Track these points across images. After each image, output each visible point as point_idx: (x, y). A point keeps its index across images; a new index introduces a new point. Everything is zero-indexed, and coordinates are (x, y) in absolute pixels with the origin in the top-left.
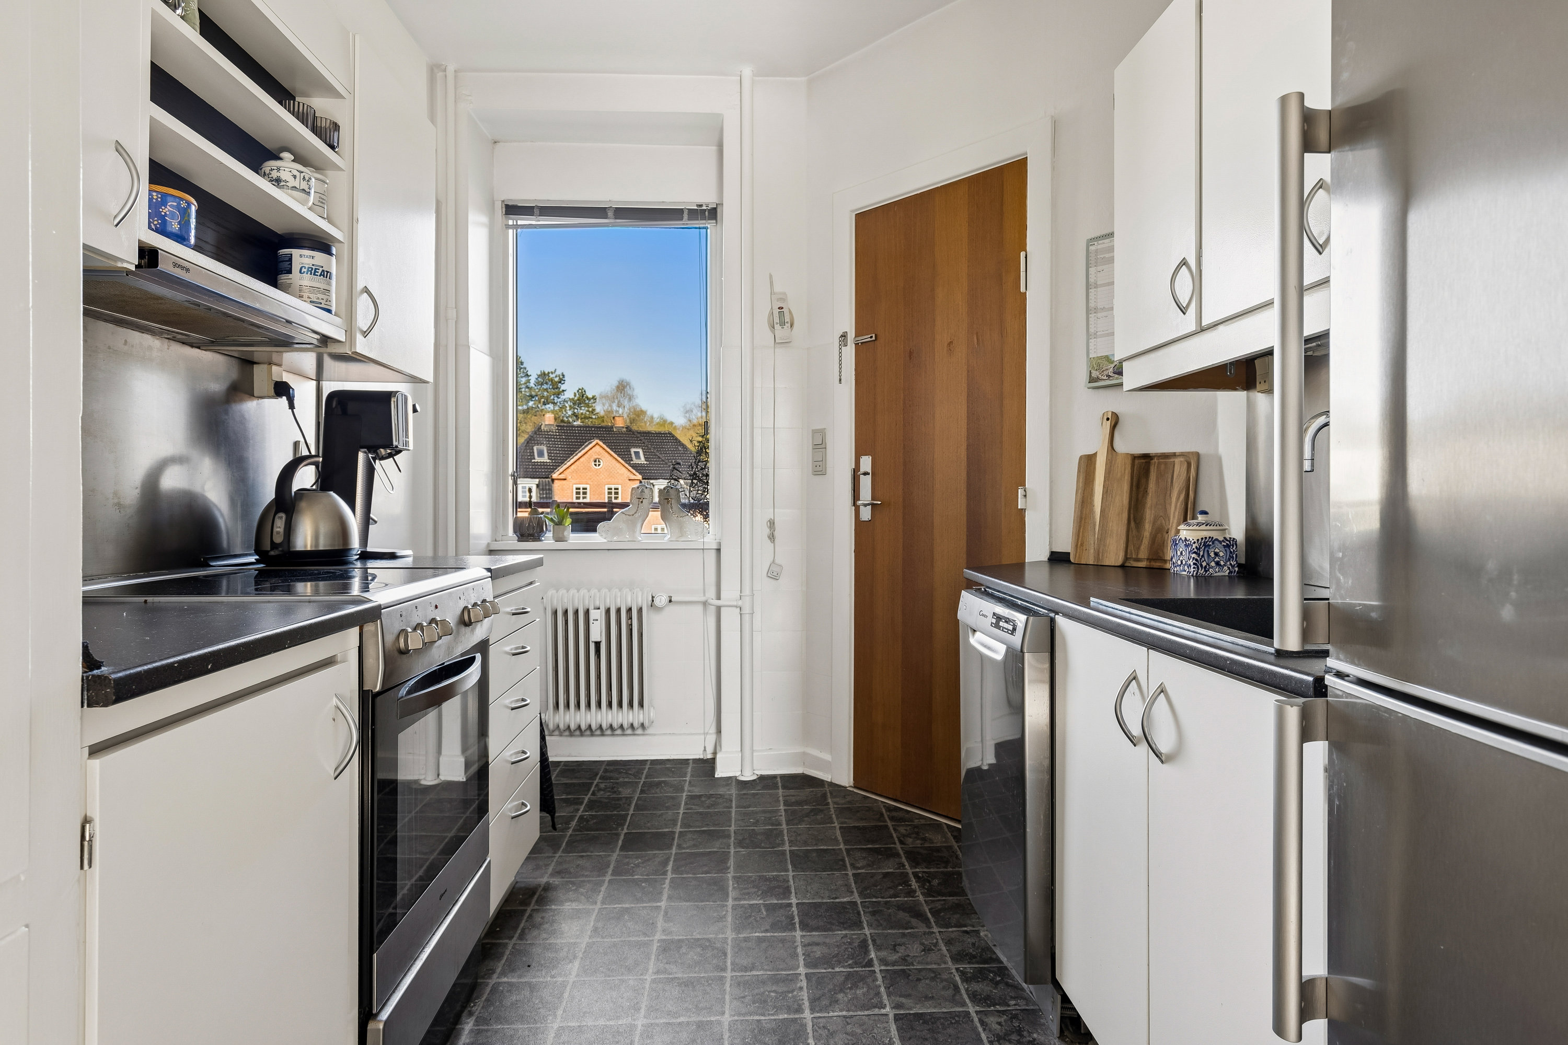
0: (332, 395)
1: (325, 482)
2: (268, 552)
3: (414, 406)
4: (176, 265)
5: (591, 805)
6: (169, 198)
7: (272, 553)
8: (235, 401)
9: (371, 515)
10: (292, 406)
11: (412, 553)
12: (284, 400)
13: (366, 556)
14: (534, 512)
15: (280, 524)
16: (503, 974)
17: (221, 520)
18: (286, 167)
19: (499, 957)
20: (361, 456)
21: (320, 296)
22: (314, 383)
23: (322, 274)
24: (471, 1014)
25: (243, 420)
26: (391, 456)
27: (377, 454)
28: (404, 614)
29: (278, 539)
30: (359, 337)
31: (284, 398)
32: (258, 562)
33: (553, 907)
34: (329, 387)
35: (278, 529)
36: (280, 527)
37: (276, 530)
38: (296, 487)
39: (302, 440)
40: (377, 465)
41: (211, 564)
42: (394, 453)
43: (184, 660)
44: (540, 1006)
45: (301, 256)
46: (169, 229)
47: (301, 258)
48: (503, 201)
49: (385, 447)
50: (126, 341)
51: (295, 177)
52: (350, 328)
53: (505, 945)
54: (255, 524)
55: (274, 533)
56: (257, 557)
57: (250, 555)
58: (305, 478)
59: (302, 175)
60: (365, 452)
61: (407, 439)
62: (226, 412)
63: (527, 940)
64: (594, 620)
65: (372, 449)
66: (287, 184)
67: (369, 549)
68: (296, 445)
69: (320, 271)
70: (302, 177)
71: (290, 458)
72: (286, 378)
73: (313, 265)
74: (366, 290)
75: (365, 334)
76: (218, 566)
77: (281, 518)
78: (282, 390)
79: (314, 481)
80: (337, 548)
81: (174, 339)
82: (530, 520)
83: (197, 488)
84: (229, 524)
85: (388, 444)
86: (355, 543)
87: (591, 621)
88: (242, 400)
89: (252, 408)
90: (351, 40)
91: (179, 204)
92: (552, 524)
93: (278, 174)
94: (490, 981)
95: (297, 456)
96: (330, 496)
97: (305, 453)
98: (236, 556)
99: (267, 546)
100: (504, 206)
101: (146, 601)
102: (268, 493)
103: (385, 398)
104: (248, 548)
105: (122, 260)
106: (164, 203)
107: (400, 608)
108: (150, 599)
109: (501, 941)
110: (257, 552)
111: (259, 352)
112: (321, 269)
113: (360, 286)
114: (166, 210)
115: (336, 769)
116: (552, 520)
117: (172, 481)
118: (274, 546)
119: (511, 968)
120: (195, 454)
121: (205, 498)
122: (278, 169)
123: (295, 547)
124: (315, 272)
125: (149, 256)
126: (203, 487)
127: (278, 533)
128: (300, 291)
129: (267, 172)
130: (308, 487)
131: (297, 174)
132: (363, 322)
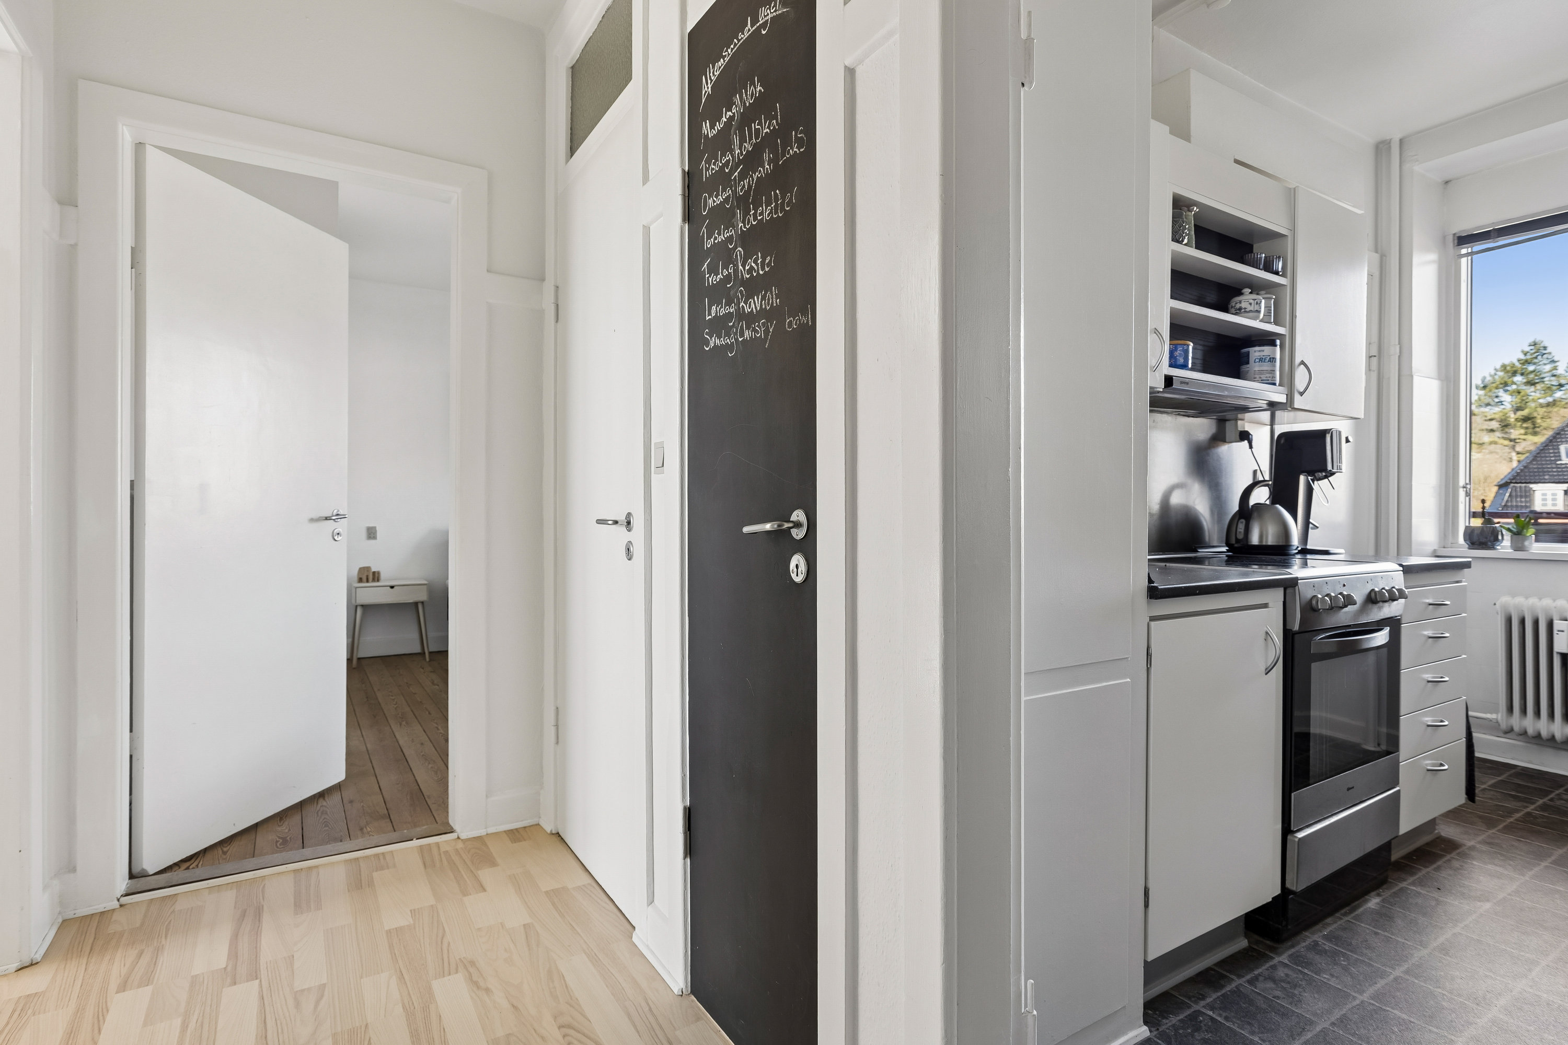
0: (1282, 435)
1: (1276, 497)
2: (1233, 544)
3: (1347, 438)
4: (1182, 383)
5: (1544, 807)
6: (1178, 346)
7: (1236, 545)
8: (1214, 447)
9: (1311, 520)
10: (1251, 447)
11: (1344, 552)
12: (1245, 443)
13: (1304, 552)
14: (1488, 522)
15: (1241, 527)
16: (1413, 884)
17: (1205, 523)
18: (1246, 299)
19: (1412, 874)
20: (1302, 478)
21: (1268, 375)
22: (1269, 427)
23: (1270, 361)
24: (1379, 895)
25: (1219, 459)
26: (1326, 477)
27: (1315, 477)
28: (1316, 585)
29: (1240, 536)
30: (1297, 396)
31: (1246, 442)
32: (1228, 551)
33: (1475, 863)
34: (1279, 429)
35: (1240, 530)
36: (1241, 529)
37: (1239, 530)
38: (1253, 501)
39: (1258, 468)
40: (1316, 486)
41: (1199, 550)
42: (1328, 475)
43: (1186, 586)
44: (1443, 914)
45: (1255, 351)
46: (1178, 363)
47: (1256, 352)
48: (1454, 234)
49: (1321, 471)
50: (1154, 421)
51: (1251, 304)
52: (1290, 392)
53: (1420, 870)
54: (1226, 526)
55: (1238, 533)
56: (1227, 548)
57: (1223, 546)
58: (1261, 496)
59: (1256, 301)
60: (1305, 475)
61: (1340, 464)
62: (1208, 454)
63: (1441, 873)
64: (1559, 631)
65: (1310, 472)
66: (1246, 310)
67: (1308, 547)
68: (1255, 472)
69: (1268, 359)
70: (1255, 303)
71: (1250, 481)
72: (1248, 427)
73: (1263, 356)
74: (1302, 363)
75: (1301, 394)
76: (1203, 552)
77: (1242, 522)
78: (1245, 436)
79: (1268, 496)
80: (1281, 544)
81: (1179, 414)
82: (1482, 529)
83: (1190, 503)
84: (1210, 526)
85: (1324, 469)
86: (1295, 541)
87: (1555, 632)
88: (1218, 446)
89: (1224, 450)
90: (1292, 193)
91: (1183, 348)
92: (1510, 534)
93: (1240, 305)
94: (1400, 884)
95: (1256, 481)
96: (1277, 508)
97: (1261, 478)
98: (1214, 547)
99: (1233, 541)
100: (1456, 238)
101: (1166, 565)
102: (1234, 507)
103: (1321, 435)
104: (1222, 542)
105: (1157, 388)
106: (1176, 350)
107: (1313, 581)
108: (1168, 564)
109: (1416, 866)
110: (1228, 544)
111: (1229, 415)
112: (1269, 357)
113: (1298, 360)
114: (1177, 353)
115: (1266, 669)
116: (1509, 530)
117: (1176, 499)
118: (1237, 541)
119: (1421, 883)
120: (1189, 481)
121: (1196, 510)
122: (1240, 302)
123: (1251, 542)
124: (1265, 360)
125: (1169, 380)
126: (1194, 502)
127: (1240, 532)
128: (1255, 375)
129: (1233, 305)
130: (1262, 502)
131: (1252, 301)
132: (1300, 384)
